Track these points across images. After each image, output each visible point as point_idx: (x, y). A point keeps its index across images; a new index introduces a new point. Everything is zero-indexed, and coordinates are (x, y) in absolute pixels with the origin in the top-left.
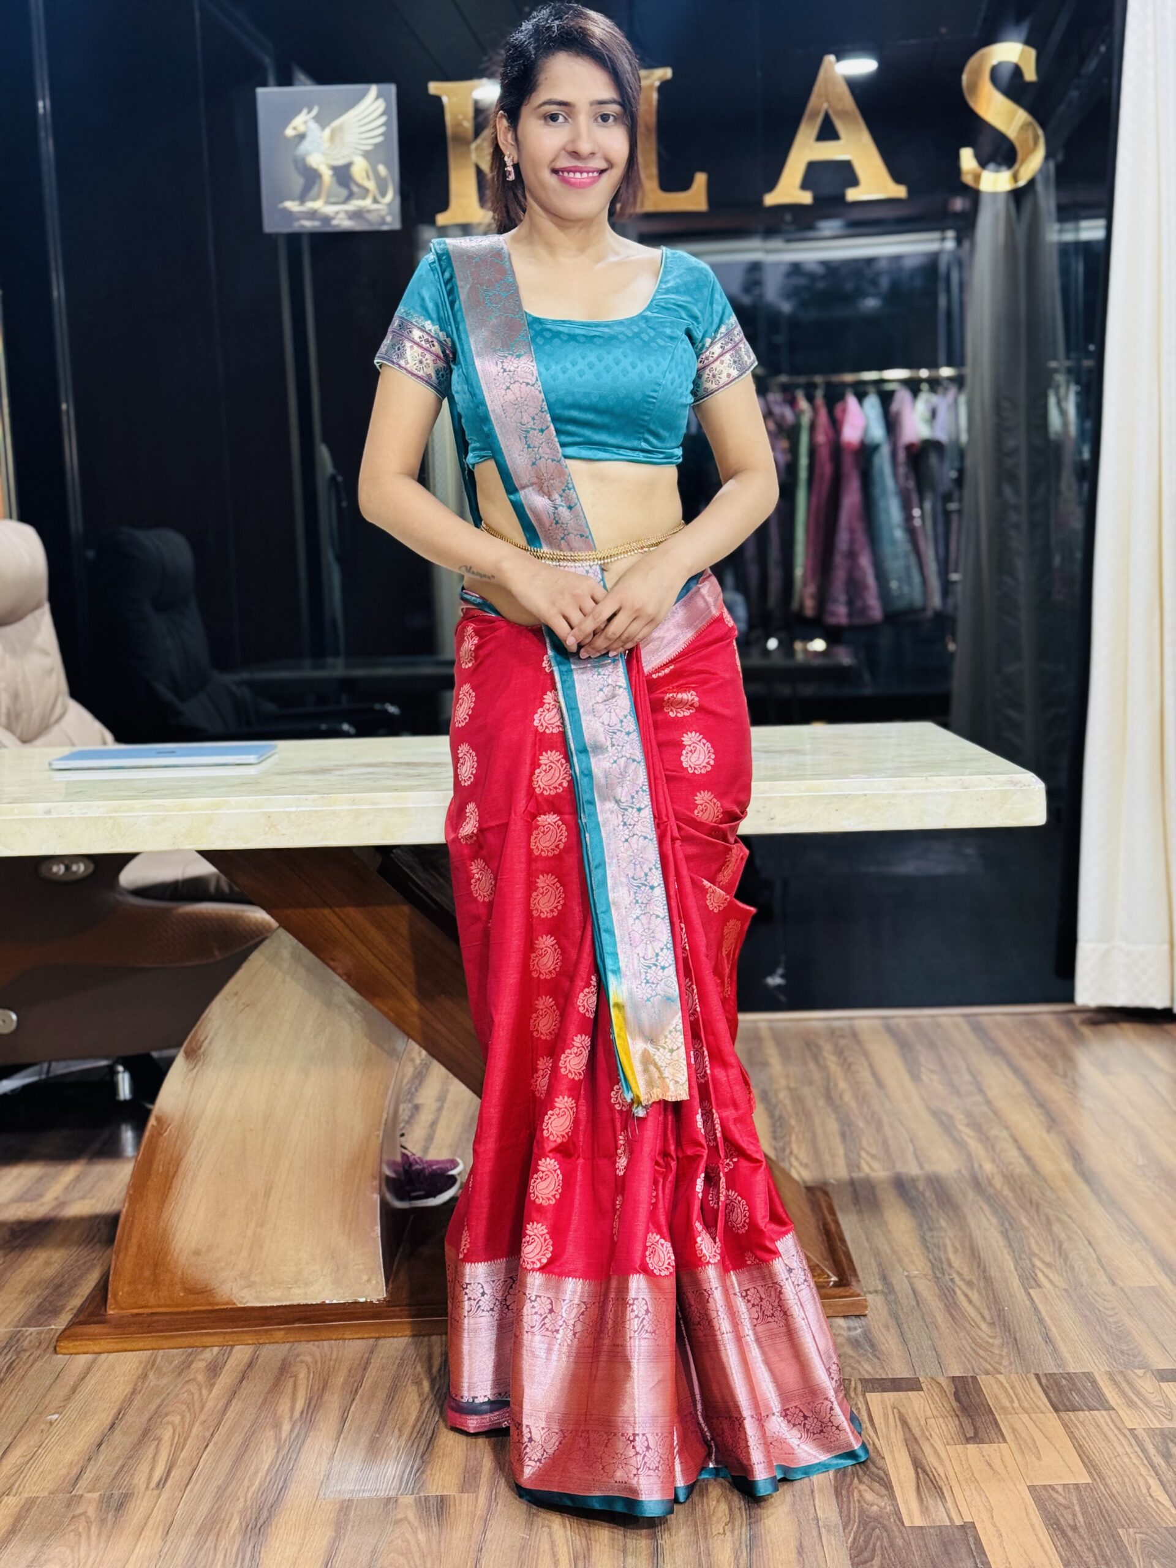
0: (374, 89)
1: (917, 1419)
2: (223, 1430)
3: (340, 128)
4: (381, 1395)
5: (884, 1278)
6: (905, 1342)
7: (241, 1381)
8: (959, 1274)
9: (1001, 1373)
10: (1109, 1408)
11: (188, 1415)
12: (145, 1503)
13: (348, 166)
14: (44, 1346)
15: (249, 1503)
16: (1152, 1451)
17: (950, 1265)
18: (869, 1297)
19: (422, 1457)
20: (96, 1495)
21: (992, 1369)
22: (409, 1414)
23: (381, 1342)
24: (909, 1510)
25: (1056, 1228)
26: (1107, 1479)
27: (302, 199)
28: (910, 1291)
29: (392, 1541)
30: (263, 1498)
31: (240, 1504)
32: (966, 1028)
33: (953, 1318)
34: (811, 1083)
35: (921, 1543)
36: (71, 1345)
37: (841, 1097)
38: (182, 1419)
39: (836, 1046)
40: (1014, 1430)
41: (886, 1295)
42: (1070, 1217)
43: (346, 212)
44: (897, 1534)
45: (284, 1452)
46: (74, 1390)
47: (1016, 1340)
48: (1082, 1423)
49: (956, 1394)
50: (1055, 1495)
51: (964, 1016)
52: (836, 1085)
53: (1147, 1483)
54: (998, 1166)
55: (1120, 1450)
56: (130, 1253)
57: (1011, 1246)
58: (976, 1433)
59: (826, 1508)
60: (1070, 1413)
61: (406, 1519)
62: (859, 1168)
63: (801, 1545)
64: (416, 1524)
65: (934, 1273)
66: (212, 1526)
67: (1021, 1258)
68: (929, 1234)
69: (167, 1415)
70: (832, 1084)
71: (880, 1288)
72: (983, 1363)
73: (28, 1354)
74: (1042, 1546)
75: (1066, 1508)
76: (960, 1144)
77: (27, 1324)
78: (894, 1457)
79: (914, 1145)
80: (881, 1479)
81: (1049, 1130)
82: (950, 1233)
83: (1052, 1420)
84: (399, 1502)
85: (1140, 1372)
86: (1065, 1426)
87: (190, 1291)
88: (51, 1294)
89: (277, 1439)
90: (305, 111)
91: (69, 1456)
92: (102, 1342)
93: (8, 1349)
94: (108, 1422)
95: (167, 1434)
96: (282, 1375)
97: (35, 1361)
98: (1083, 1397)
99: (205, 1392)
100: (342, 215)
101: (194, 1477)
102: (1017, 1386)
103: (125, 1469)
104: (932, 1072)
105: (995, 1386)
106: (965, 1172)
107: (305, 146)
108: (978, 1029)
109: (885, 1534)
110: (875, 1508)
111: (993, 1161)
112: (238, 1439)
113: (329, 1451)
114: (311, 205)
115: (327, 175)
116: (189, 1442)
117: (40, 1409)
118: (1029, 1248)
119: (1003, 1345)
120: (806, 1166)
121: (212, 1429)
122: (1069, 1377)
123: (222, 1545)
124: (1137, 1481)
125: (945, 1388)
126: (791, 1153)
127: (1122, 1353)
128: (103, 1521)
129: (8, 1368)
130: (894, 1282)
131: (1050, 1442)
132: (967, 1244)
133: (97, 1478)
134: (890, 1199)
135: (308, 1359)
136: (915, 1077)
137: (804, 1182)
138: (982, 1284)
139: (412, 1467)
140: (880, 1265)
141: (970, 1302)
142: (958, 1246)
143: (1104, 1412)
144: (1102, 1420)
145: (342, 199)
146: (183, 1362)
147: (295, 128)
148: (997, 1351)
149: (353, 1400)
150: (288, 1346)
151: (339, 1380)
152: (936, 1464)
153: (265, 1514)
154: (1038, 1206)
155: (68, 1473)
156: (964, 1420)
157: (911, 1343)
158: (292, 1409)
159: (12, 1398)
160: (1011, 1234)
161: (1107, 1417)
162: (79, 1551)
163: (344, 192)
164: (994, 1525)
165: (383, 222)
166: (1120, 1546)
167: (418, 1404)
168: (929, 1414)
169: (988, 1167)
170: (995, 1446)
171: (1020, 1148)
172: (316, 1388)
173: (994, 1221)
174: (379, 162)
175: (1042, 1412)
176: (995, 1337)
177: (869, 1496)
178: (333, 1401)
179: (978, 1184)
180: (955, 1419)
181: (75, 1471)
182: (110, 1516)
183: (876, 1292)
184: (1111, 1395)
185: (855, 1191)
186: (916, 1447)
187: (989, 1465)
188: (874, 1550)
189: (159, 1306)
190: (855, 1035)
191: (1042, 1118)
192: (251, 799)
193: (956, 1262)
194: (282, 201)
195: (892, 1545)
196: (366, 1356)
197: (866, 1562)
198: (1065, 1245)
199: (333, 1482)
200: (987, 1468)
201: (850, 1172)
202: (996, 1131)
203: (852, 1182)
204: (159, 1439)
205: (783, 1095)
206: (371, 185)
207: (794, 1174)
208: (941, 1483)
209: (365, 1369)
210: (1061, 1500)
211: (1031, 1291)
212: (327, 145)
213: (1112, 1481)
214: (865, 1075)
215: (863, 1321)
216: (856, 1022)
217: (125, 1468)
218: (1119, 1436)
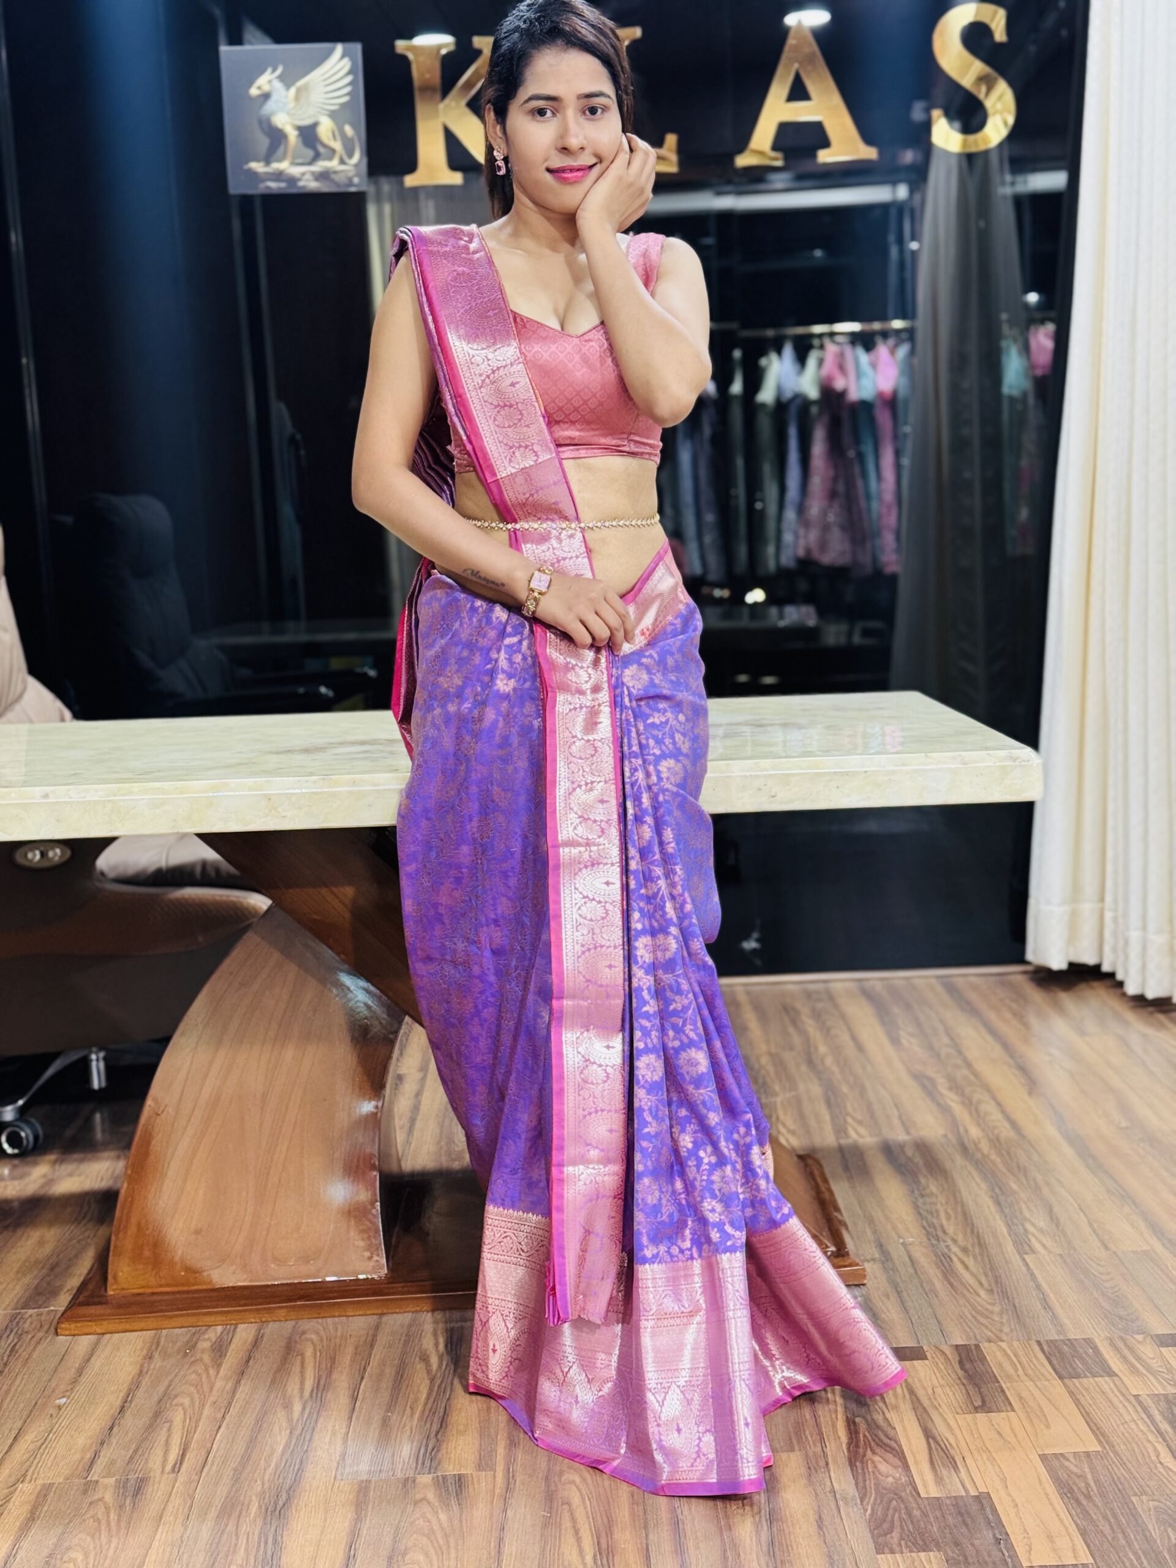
0: (339, 48)
1: (924, 1388)
2: (233, 1411)
3: (306, 87)
4: (389, 1372)
5: (881, 1246)
6: (906, 1310)
7: (248, 1361)
8: (955, 1241)
9: (1003, 1341)
10: (1111, 1374)
11: (196, 1396)
12: (162, 1486)
13: (315, 125)
14: (46, 1327)
15: (266, 1486)
16: (1158, 1417)
17: (944, 1232)
18: (867, 1266)
19: (436, 1435)
20: (112, 1480)
21: (994, 1337)
22: (419, 1391)
23: (385, 1318)
24: (923, 1480)
25: (1046, 1191)
26: (1117, 1447)
27: (268, 161)
28: (907, 1259)
29: (414, 1521)
30: (281, 1480)
31: (260, 1488)
32: (940, 989)
33: (952, 1285)
34: (791, 1048)
35: (938, 1514)
36: (73, 1326)
37: (823, 1063)
38: (192, 1401)
39: (813, 1010)
40: (1021, 1398)
41: (883, 1263)
42: (1059, 1181)
43: (313, 173)
44: (914, 1505)
45: (298, 1432)
46: (80, 1372)
47: (1015, 1306)
48: (1086, 1389)
49: (961, 1362)
50: (1067, 1464)
51: (938, 977)
52: (816, 1049)
53: (1155, 1450)
54: (983, 1130)
55: (1127, 1418)
56: (129, 1232)
57: (1002, 1211)
58: (983, 1401)
59: (841, 1479)
60: (1075, 1380)
61: (424, 1499)
62: (847, 1136)
63: (820, 1517)
64: (437, 1504)
65: (929, 1239)
66: (231, 1509)
67: (1014, 1224)
68: (921, 1201)
69: (176, 1396)
70: (812, 1049)
71: (877, 1255)
72: (985, 1331)
73: (30, 1336)
74: (1058, 1515)
75: (1079, 1477)
76: (944, 1109)
77: (26, 1306)
78: (904, 1427)
79: (898, 1109)
80: (893, 1449)
81: (1030, 1093)
82: (942, 1199)
83: (1057, 1388)
84: (418, 1481)
85: (1140, 1337)
86: (1071, 1393)
87: (189, 1270)
88: (48, 1275)
89: (290, 1420)
90: (269, 70)
91: (81, 1441)
92: (105, 1323)
93: (8, 1331)
94: (118, 1403)
95: (178, 1417)
96: (288, 1354)
97: (38, 1343)
98: (1085, 1363)
99: (212, 1372)
100: (308, 176)
101: (210, 1459)
102: (1021, 1353)
103: (140, 1452)
104: (911, 1035)
105: (998, 1354)
106: (950, 1136)
107: (269, 106)
108: (951, 989)
109: (902, 1506)
110: (890, 1479)
111: (979, 1125)
112: (249, 1420)
113: (344, 1430)
114: (276, 166)
115: (292, 135)
116: (201, 1424)
117: (46, 1393)
118: (1021, 1213)
119: (1001, 1313)
120: (793, 1133)
121: (223, 1411)
122: (1071, 1343)
123: (244, 1528)
124: (1145, 1447)
125: (950, 1356)
126: (778, 1119)
127: (1121, 1318)
128: (121, 1507)
129: (12, 1351)
130: (890, 1250)
131: (1057, 1409)
132: (959, 1209)
133: (113, 1462)
134: (879, 1165)
135: (314, 1337)
136: (895, 1041)
137: (794, 1149)
138: (977, 1251)
139: (427, 1446)
140: (875, 1232)
141: (967, 1268)
142: (950, 1212)
143: (1107, 1379)
144: (1106, 1387)
145: (308, 160)
146: (188, 1342)
147: (259, 88)
148: (996, 1318)
149: (362, 1378)
150: (292, 1323)
151: (346, 1359)
152: (948, 1435)
153: (284, 1496)
154: (1025, 1170)
155: (83, 1458)
156: (970, 1387)
157: (912, 1312)
158: (302, 1390)
159: (17, 1382)
160: (1002, 1198)
161: (1112, 1386)
162: (100, 1538)
163: (310, 153)
164: (1009, 1495)
165: (351, 184)
166: (1134, 1515)
167: (428, 1382)
168: (935, 1382)
169: (974, 1132)
170: (1003, 1414)
171: (1003, 1112)
172: (323, 1366)
173: (984, 1186)
174: (344, 123)
175: (1047, 1380)
176: (993, 1304)
177: (883, 1467)
178: (342, 1380)
179: (964, 1150)
180: (962, 1387)
181: (89, 1456)
182: (128, 1501)
183: (873, 1260)
184: (1114, 1363)
185: (843, 1157)
186: (925, 1415)
187: (1000, 1434)
188: (893, 1521)
189: (161, 1286)
190: (831, 997)
191: (1023, 1081)
192: (250, 781)
193: (951, 1230)
194: (247, 163)
195: (909, 1514)
196: (371, 1333)
197: (885, 1534)
198: (1056, 1209)
199: (348, 1461)
200: (997, 1437)
201: (837, 1139)
202: (978, 1095)
203: (841, 1149)
204: (171, 1422)
205: (765, 1060)
206: (337, 146)
207: (782, 1140)
208: (952, 1452)
209: (372, 1346)
210: (1075, 1470)
211: (1026, 1257)
212: (292, 105)
213: (1121, 1448)
214: (845, 1038)
215: (863, 1290)
216: (832, 985)
217: (138, 1452)
218: (1126, 1404)
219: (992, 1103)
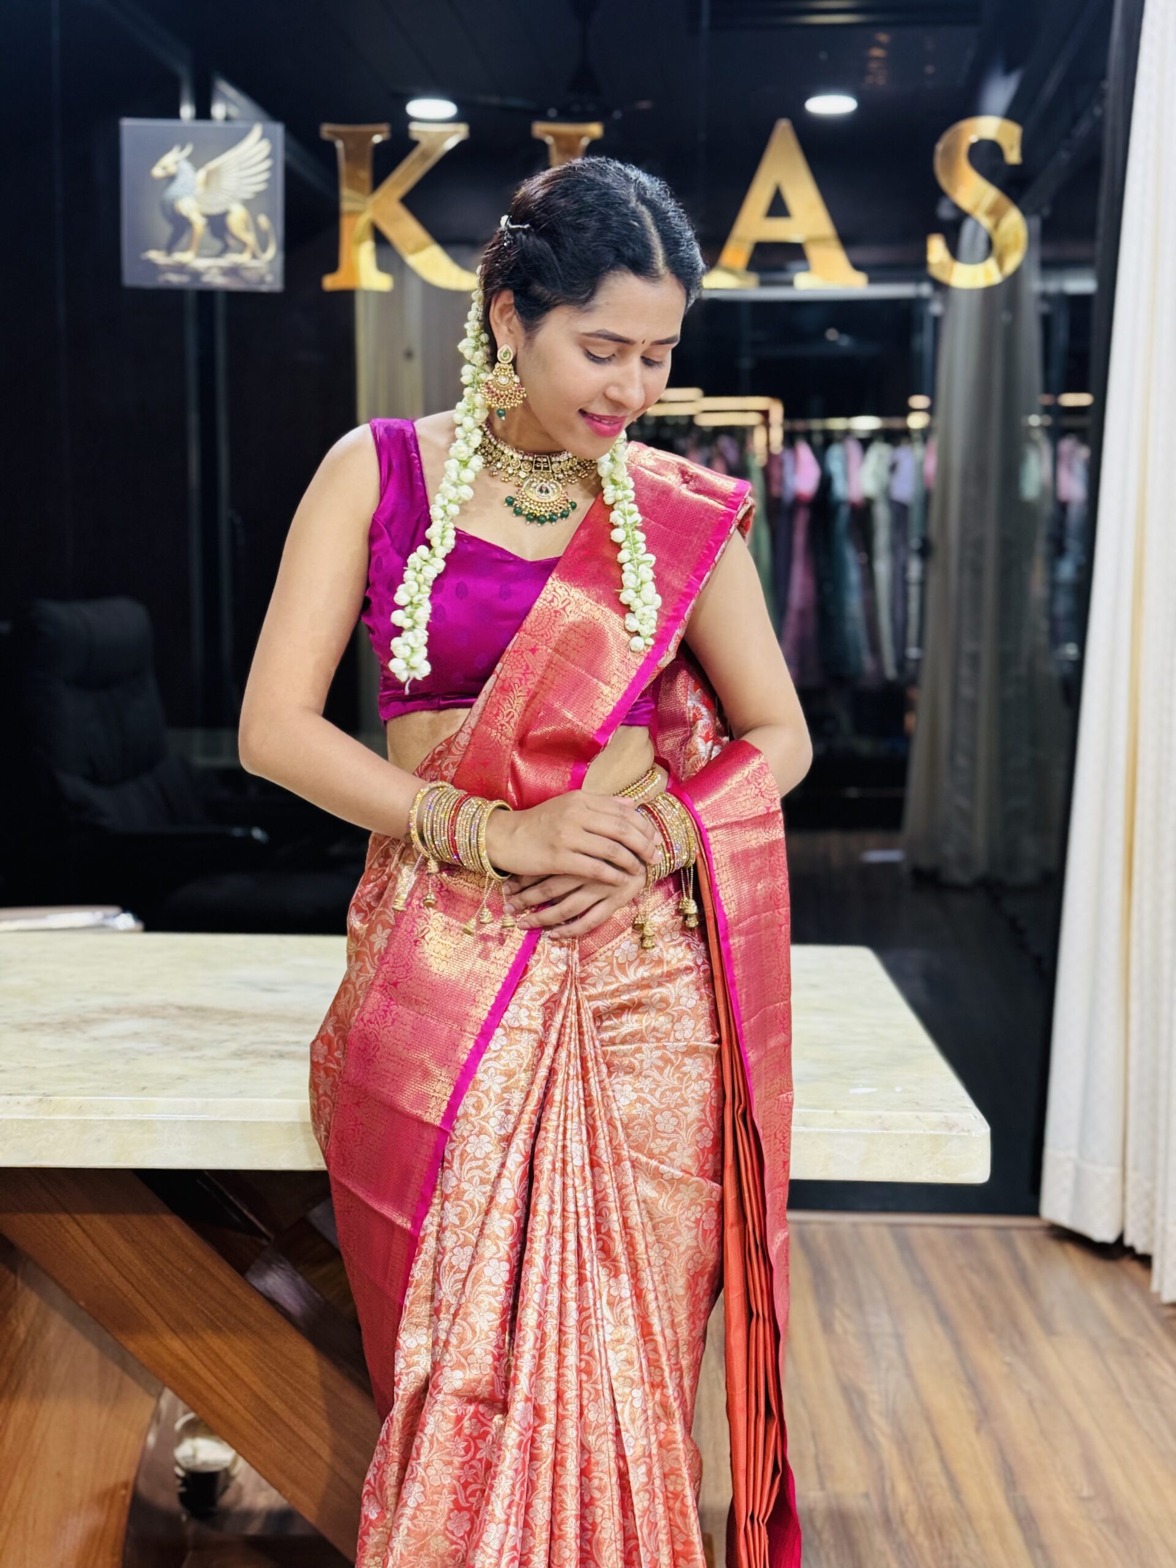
0: (257, 131)
3: (217, 171)
13: (225, 215)
27: (170, 249)
32: (891, 1246)
43: (220, 267)
76: (871, 1447)
79: (816, 1445)
81: (978, 1430)
90: (176, 149)
100: (215, 271)
104: (848, 1317)
106: (873, 1498)
107: (174, 190)
108: (905, 1246)
111: (909, 1479)
114: (179, 257)
115: (199, 223)
136: (827, 1325)
145: (215, 252)
147: (164, 168)
163: (217, 245)
165: (262, 281)
169: (903, 1489)
171: (943, 1459)
174: (260, 213)
191: (971, 1406)
194: (147, 249)
206: (250, 238)
212: (200, 190)
219: (931, 1443)
